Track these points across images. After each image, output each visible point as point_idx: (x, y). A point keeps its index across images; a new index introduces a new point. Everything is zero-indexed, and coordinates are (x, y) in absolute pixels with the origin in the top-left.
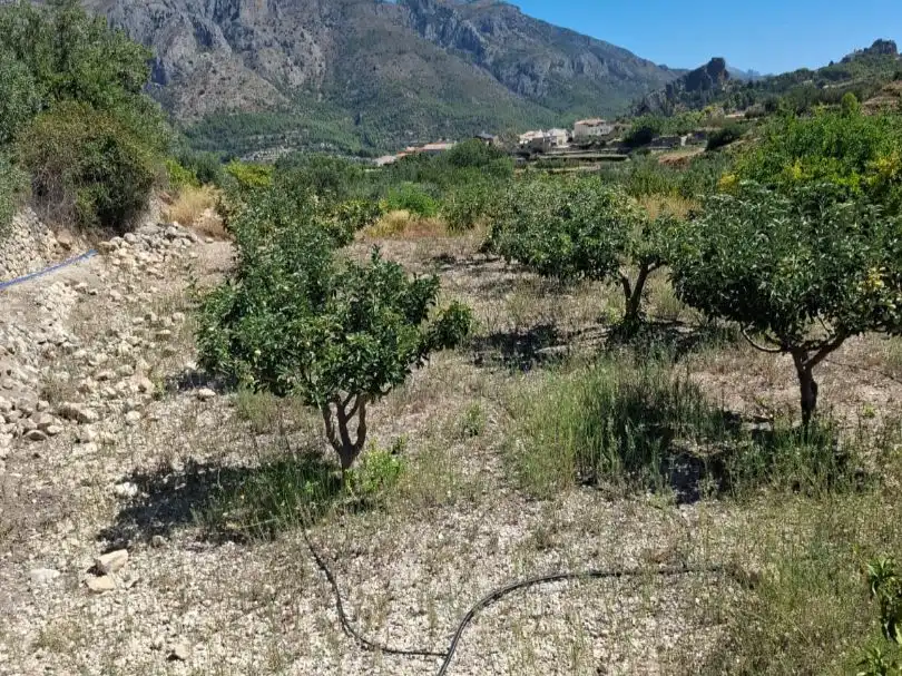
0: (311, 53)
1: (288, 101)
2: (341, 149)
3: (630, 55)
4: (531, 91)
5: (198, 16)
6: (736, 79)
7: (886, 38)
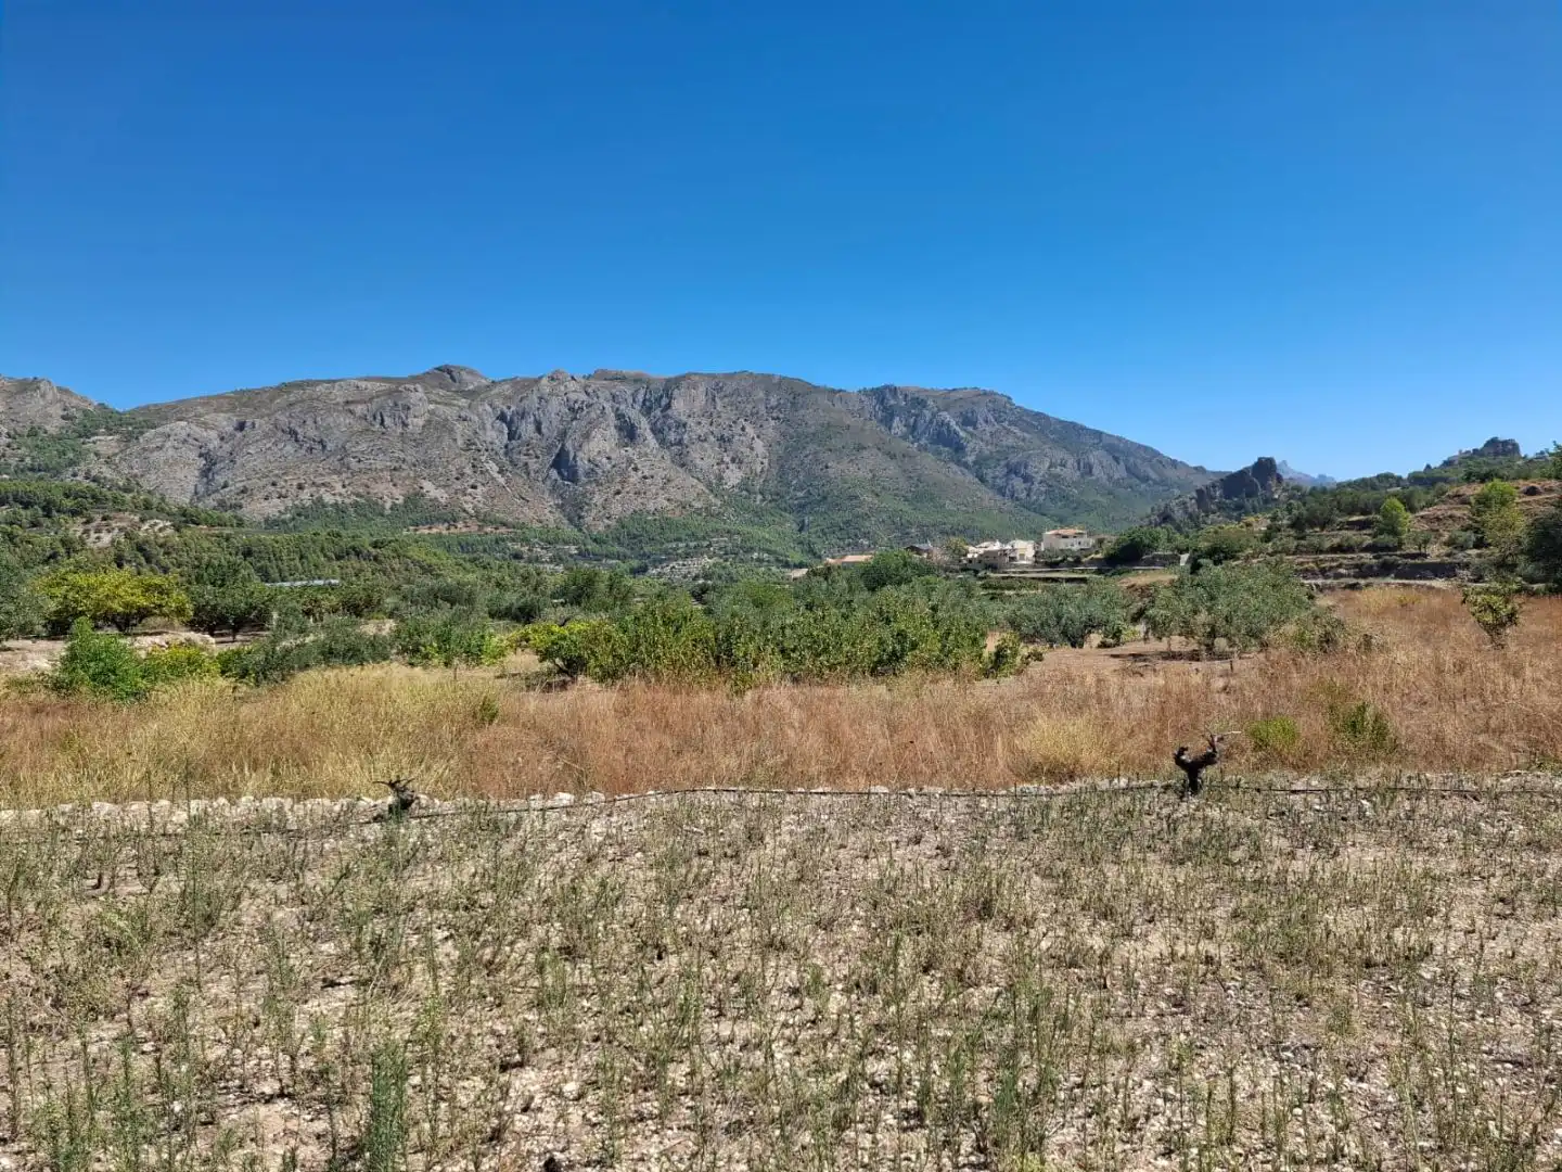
0: (752, 449)
1: (719, 503)
2: (778, 560)
3: (1156, 454)
4: (1023, 495)
5: (622, 407)
6: (1292, 484)
7: (1502, 437)
